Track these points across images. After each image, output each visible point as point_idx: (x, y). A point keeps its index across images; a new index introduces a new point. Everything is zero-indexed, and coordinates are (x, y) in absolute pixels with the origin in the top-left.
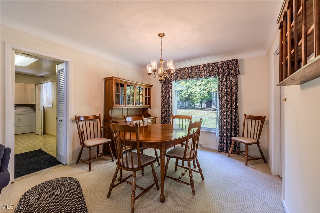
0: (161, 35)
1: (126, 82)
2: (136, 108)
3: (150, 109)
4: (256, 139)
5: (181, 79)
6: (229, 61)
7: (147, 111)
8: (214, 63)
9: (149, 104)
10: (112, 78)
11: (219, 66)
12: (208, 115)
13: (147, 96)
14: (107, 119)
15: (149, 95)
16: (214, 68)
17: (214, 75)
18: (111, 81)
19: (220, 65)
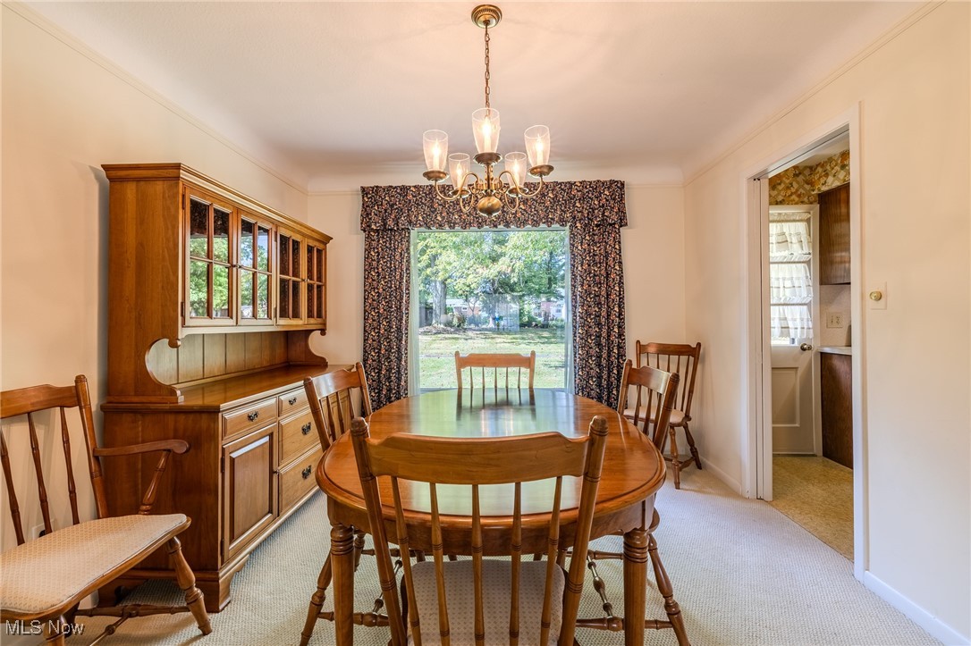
0: (486, 15)
1: (239, 209)
2: (261, 333)
3: (323, 332)
4: (682, 410)
5: (449, 222)
6: (603, 183)
7: (307, 345)
8: (561, 184)
9: (319, 316)
10: (170, 173)
11: (574, 196)
12: (432, 346)
13: (315, 283)
14: (136, 399)
15: (319, 279)
16: (559, 201)
17: (562, 222)
18: (159, 187)
19: (578, 191)
